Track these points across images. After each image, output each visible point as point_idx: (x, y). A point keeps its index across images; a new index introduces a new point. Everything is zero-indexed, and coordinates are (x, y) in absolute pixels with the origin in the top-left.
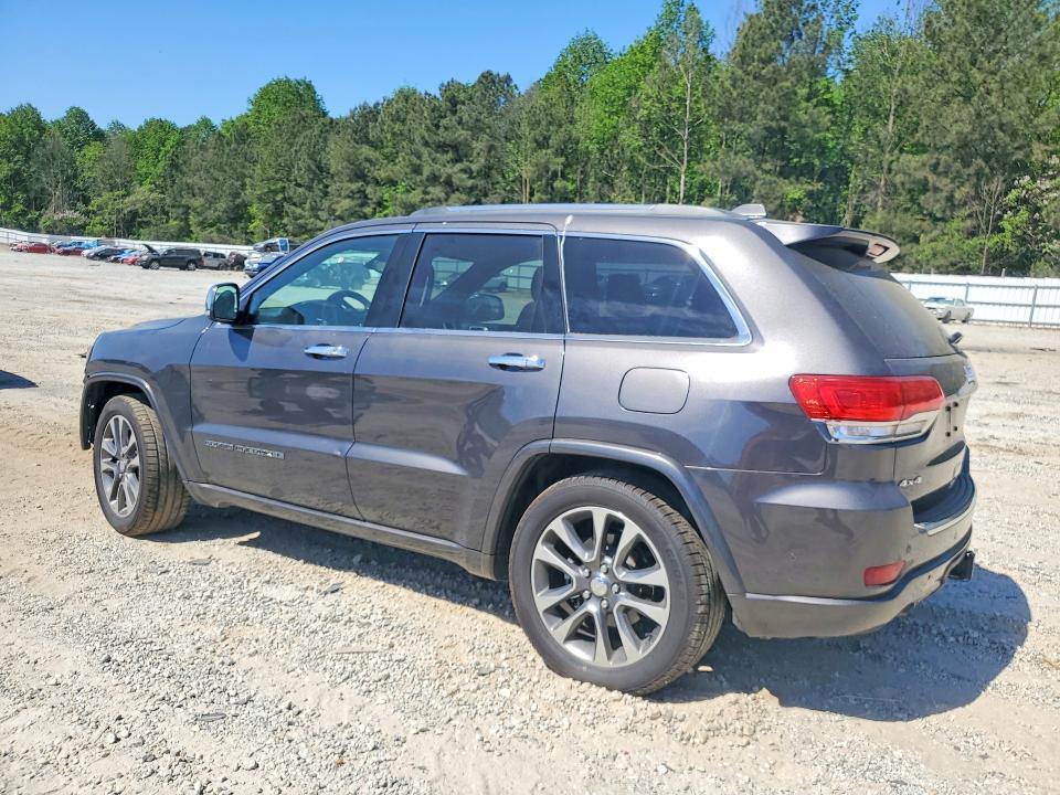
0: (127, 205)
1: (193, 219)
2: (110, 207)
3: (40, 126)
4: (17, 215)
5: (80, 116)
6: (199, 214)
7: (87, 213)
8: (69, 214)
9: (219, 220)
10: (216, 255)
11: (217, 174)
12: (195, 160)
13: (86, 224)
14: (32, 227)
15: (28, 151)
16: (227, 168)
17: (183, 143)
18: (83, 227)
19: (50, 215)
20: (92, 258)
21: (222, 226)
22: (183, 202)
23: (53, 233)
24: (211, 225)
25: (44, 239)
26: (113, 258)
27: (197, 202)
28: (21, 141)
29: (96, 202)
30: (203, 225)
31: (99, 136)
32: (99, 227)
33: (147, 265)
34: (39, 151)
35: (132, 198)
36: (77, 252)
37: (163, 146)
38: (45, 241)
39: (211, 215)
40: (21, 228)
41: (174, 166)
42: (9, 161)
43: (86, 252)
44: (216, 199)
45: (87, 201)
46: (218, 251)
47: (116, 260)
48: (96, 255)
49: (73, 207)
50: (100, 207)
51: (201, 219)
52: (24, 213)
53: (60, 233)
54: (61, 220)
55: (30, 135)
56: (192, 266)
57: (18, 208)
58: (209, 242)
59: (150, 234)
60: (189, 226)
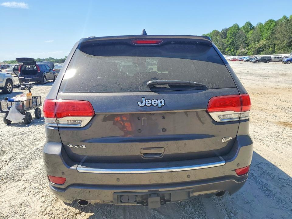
0: (258, 45)
1: (276, 47)
2: (253, 47)
3: (238, 29)
4: (232, 52)
5: (249, 24)
6: (278, 46)
7: (248, 50)
8: (243, 50)
9: (284, 47)
10: (278, 58)
11: (285, 33)
12: (279, 30)
13: (247, 52)
14: (235, 55)
15: (235, 35)
16: (288, 30)
17: (276, 25)
18: (246, 53)
19: (239, 51)
20: (245, 61)
21: (285, 48)
22: (274, 43)
23: (239, 56)
24: (282, 49)
25: (236, 57)
26: (250, 61)
27: (278, 42)
28: (234, 33)
29: (250, 46)
30: (279, 49)
31: (253, 28)
32: (251, 53)
33: (255, 62)
34: (238, 35)
35: (259, 44)
36: (242, 60)
37: (270, 27)
38: (237, 58)
39: (282, 45)
40: (233, 55)
41: (273, 32)
42: (231, 39)
43: (244, 60)
44: (283, 40)
45: (248, 46)
46: (280, 56)
47: (251, 62)
48: (246, 60)
49: (245, 48)
50: (251, 47)
51: (279, 47)
52: (233, 51)
53: (241, 56)
54: (241, 52)
55: (236, 31)
56: (268, 61)
57: (232, 50)
58: (280, 54)
59: (264, 53)
60: (275, 49)
